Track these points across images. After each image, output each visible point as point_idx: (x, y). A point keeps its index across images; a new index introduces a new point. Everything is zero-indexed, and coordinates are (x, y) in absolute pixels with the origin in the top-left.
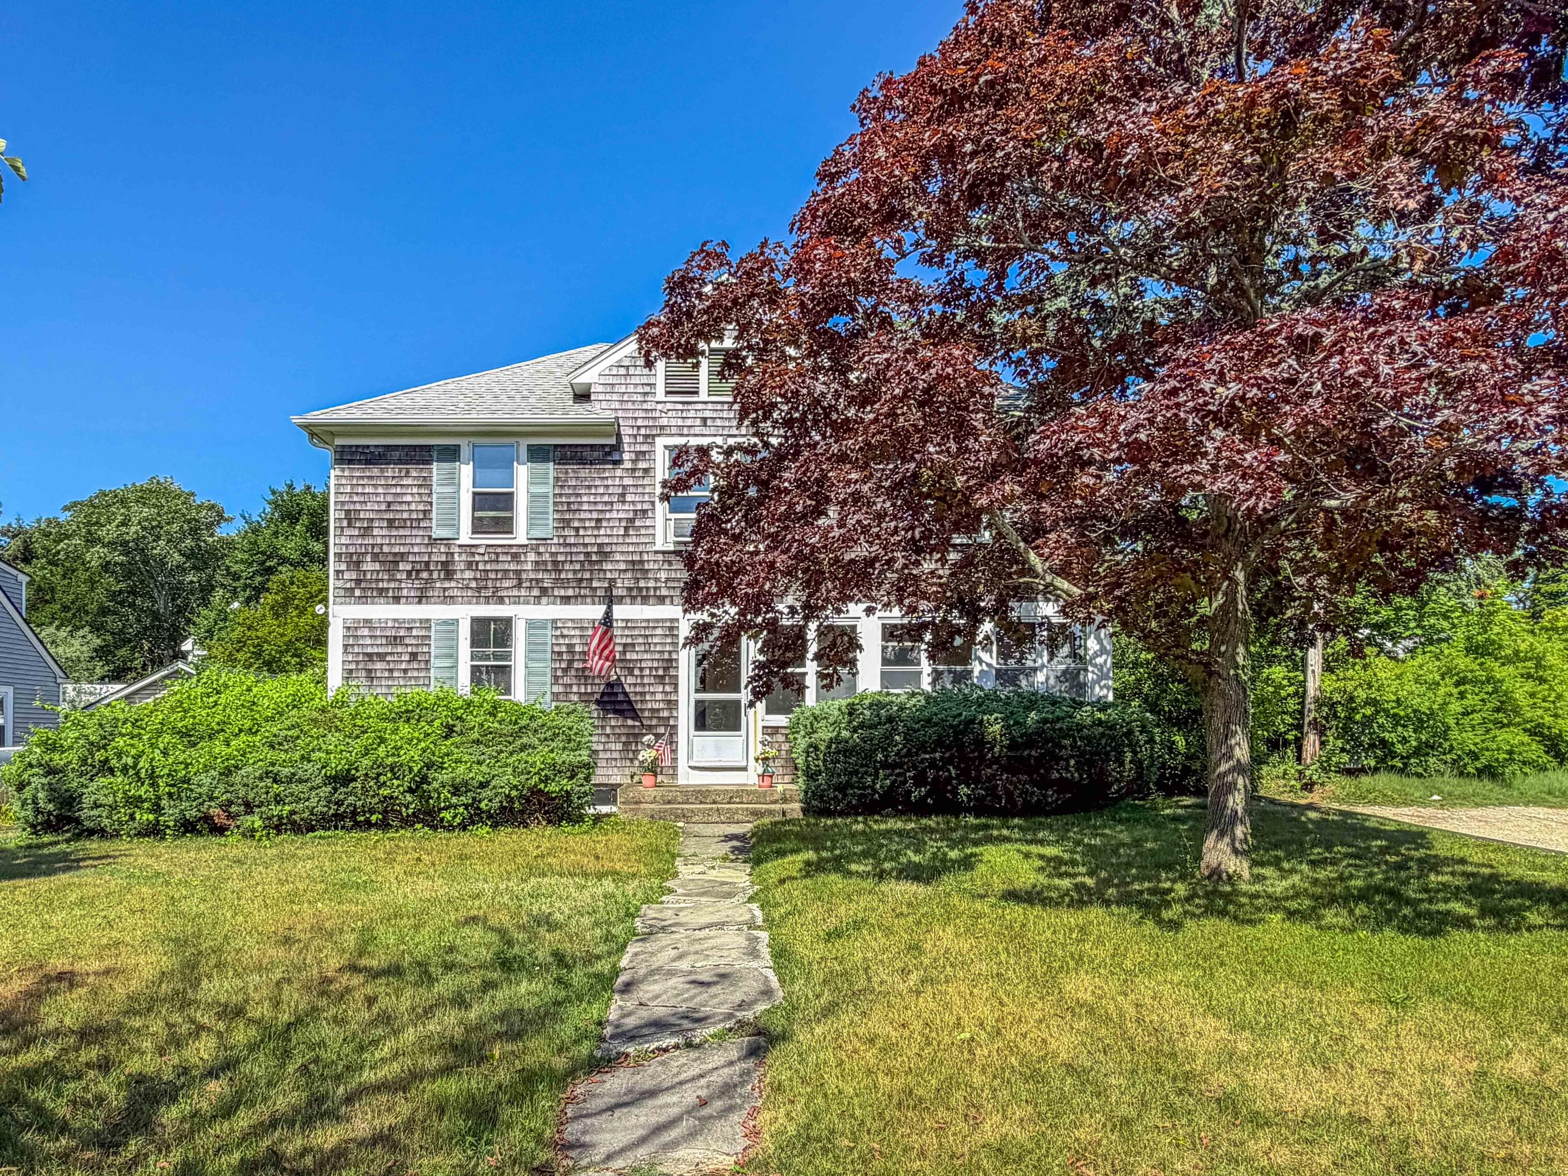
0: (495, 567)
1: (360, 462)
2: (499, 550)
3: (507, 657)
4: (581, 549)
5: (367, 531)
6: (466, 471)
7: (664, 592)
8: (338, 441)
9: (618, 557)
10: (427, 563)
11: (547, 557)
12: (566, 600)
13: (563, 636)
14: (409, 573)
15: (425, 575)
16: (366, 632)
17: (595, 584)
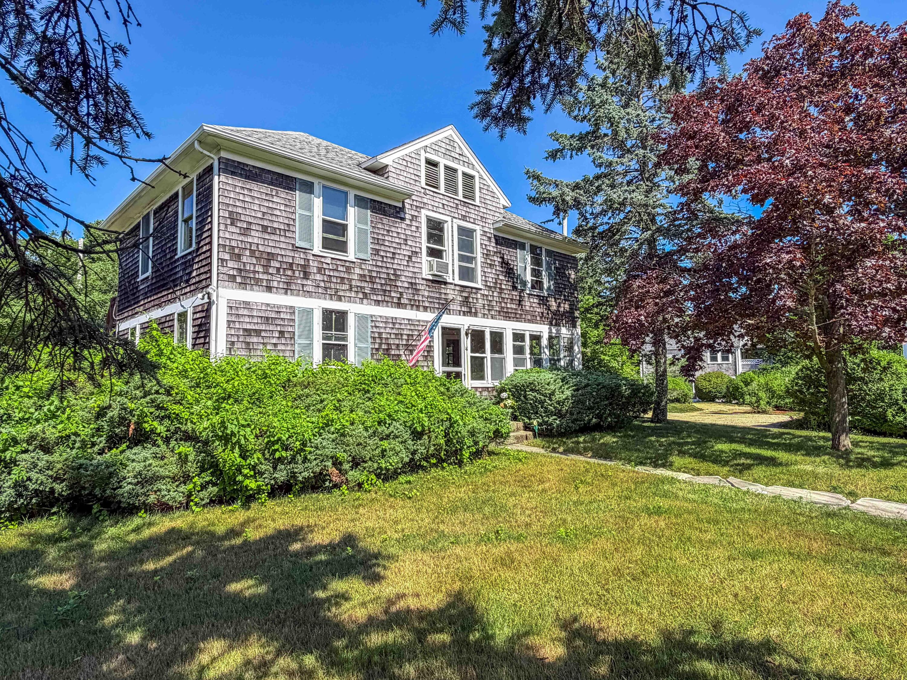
0: (336, 274)
1: (241, 175)
2: (338, 263)
3: (345, 338)
4: (384, 270)
5: (246, 231)
6: (318, 203)
7: (427, 304)
8: (223, 154)
9: (403, 279)
10: (291, 264)
11: (366, 272)
12: (378, 303)
13: (376, 327)
14: (278, 269)
15: (289, 273)
16: (246, 312)
17: (393, 294)
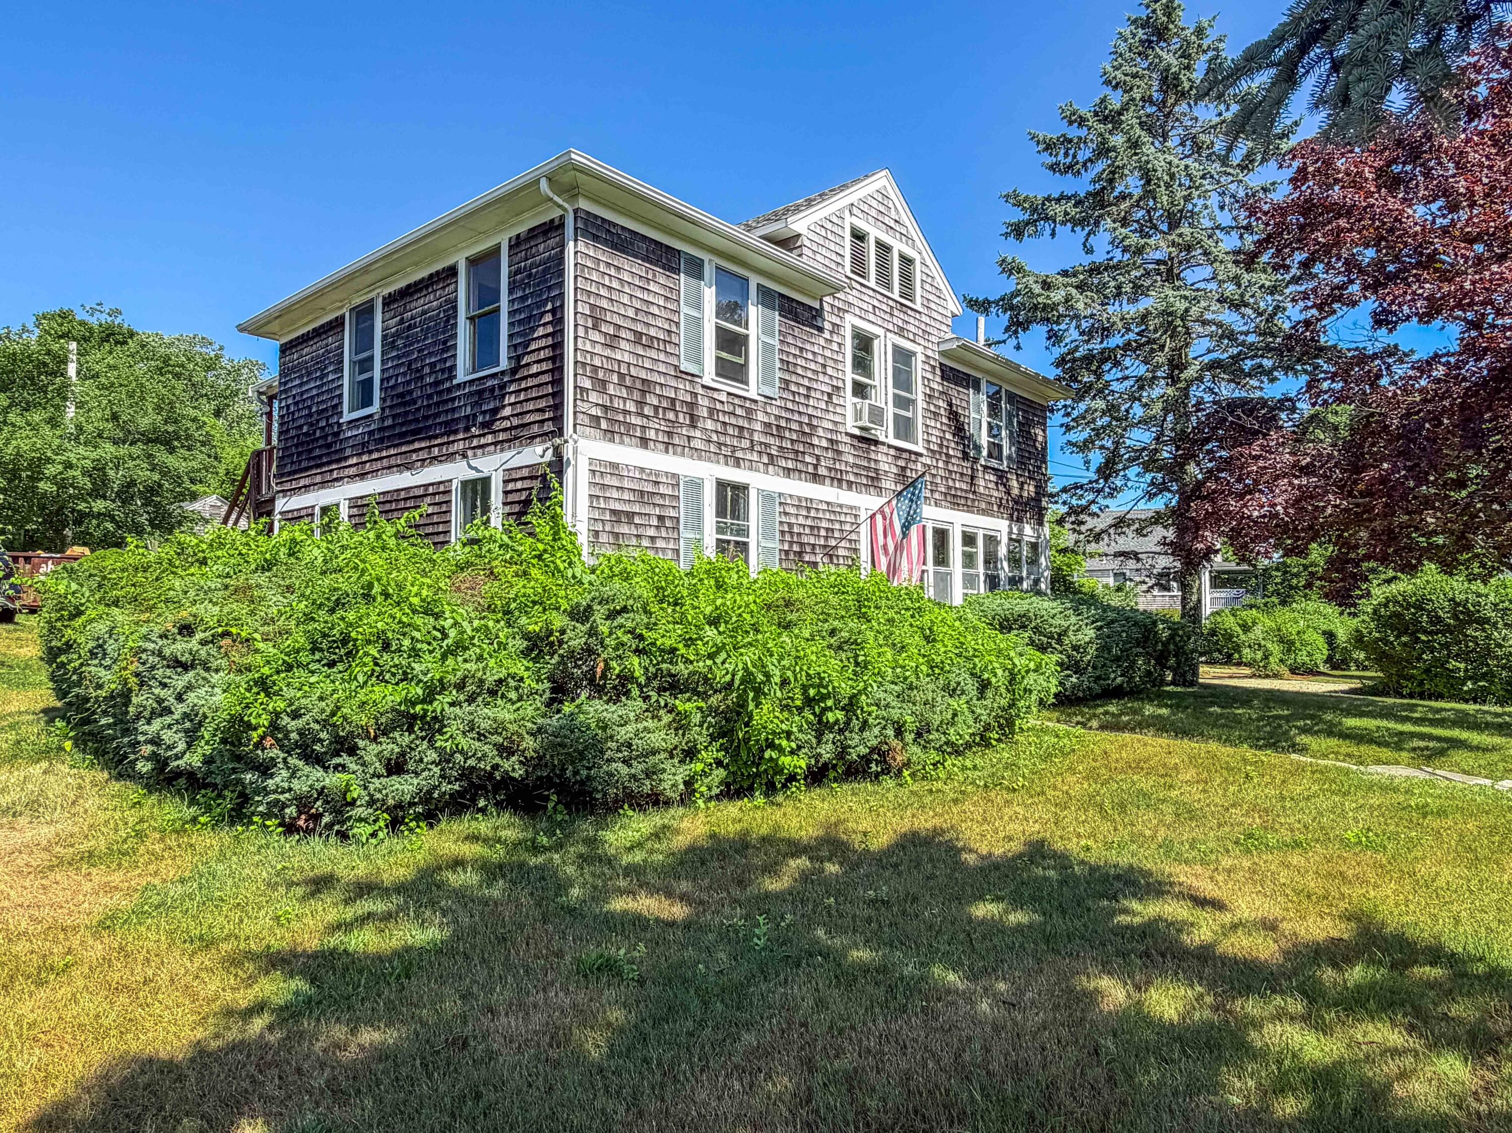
0: (733, 421)
1: (605, 242)
2: (736, 401)
3: (744, 532)
4: (796, 417)
5: (612, 342)
6: (709, 295)
7: (852, 478)
8: (583, 204)
9: (821, 432)
10: (673, 401)
11: (773, 420)
12: (788, 472)
13: (786, 514)
14: (656, 408)
15: (671, 416)
16: (615, 482)
17: (808, 459)
